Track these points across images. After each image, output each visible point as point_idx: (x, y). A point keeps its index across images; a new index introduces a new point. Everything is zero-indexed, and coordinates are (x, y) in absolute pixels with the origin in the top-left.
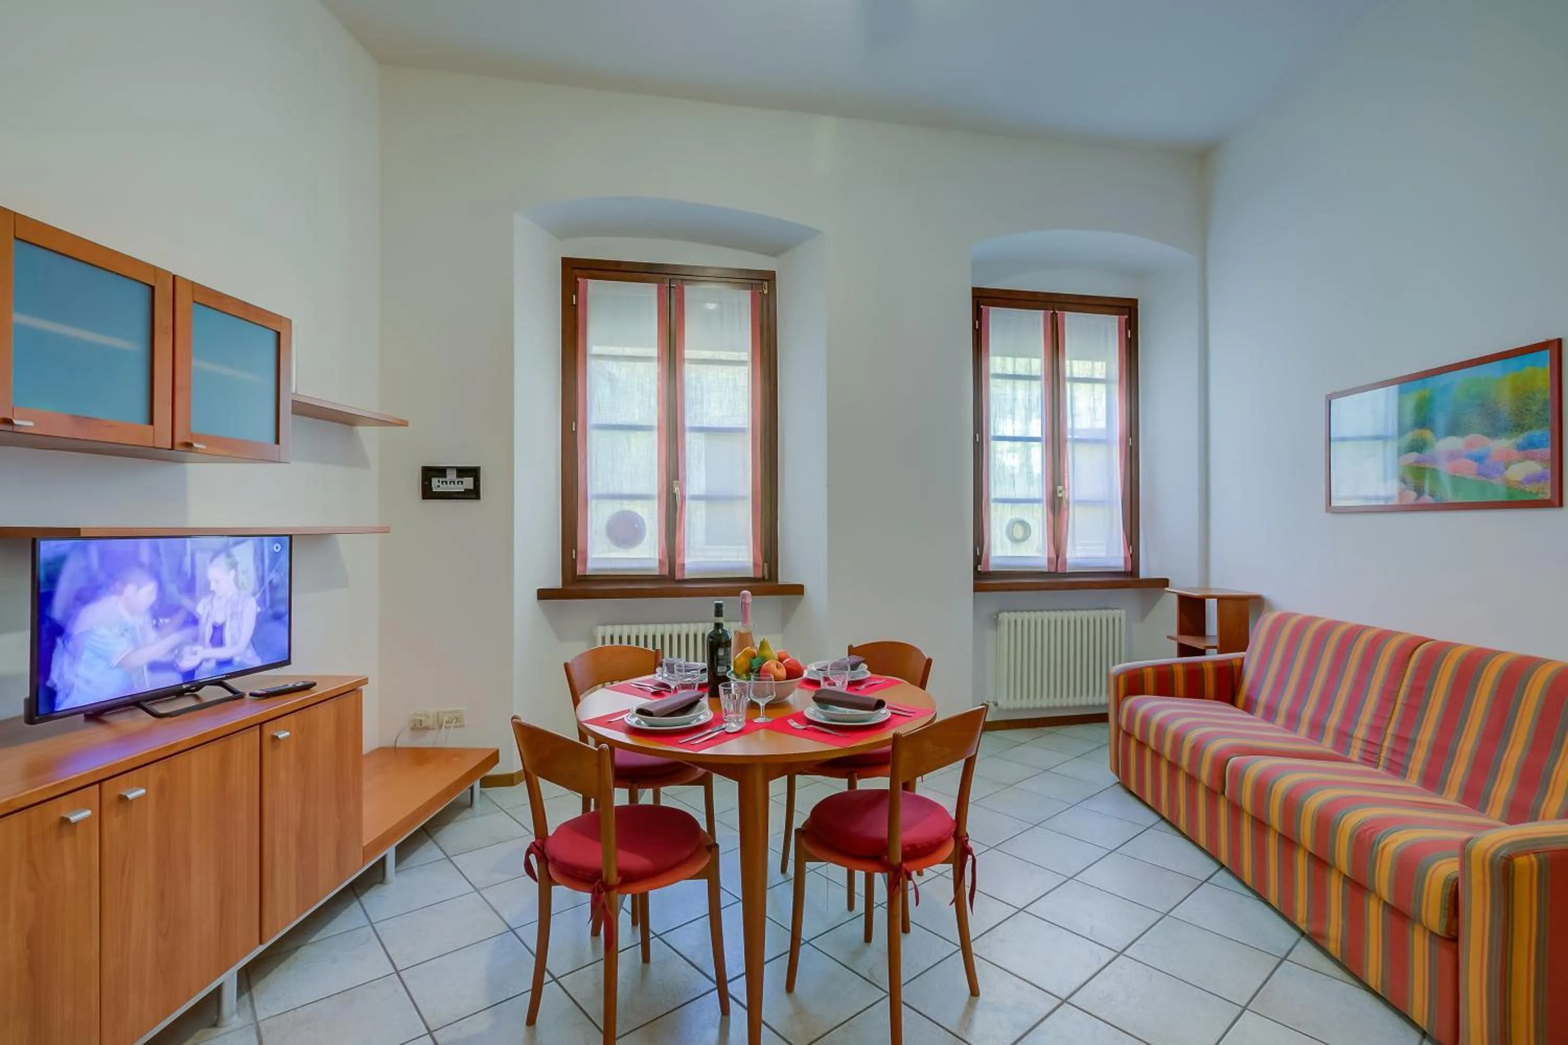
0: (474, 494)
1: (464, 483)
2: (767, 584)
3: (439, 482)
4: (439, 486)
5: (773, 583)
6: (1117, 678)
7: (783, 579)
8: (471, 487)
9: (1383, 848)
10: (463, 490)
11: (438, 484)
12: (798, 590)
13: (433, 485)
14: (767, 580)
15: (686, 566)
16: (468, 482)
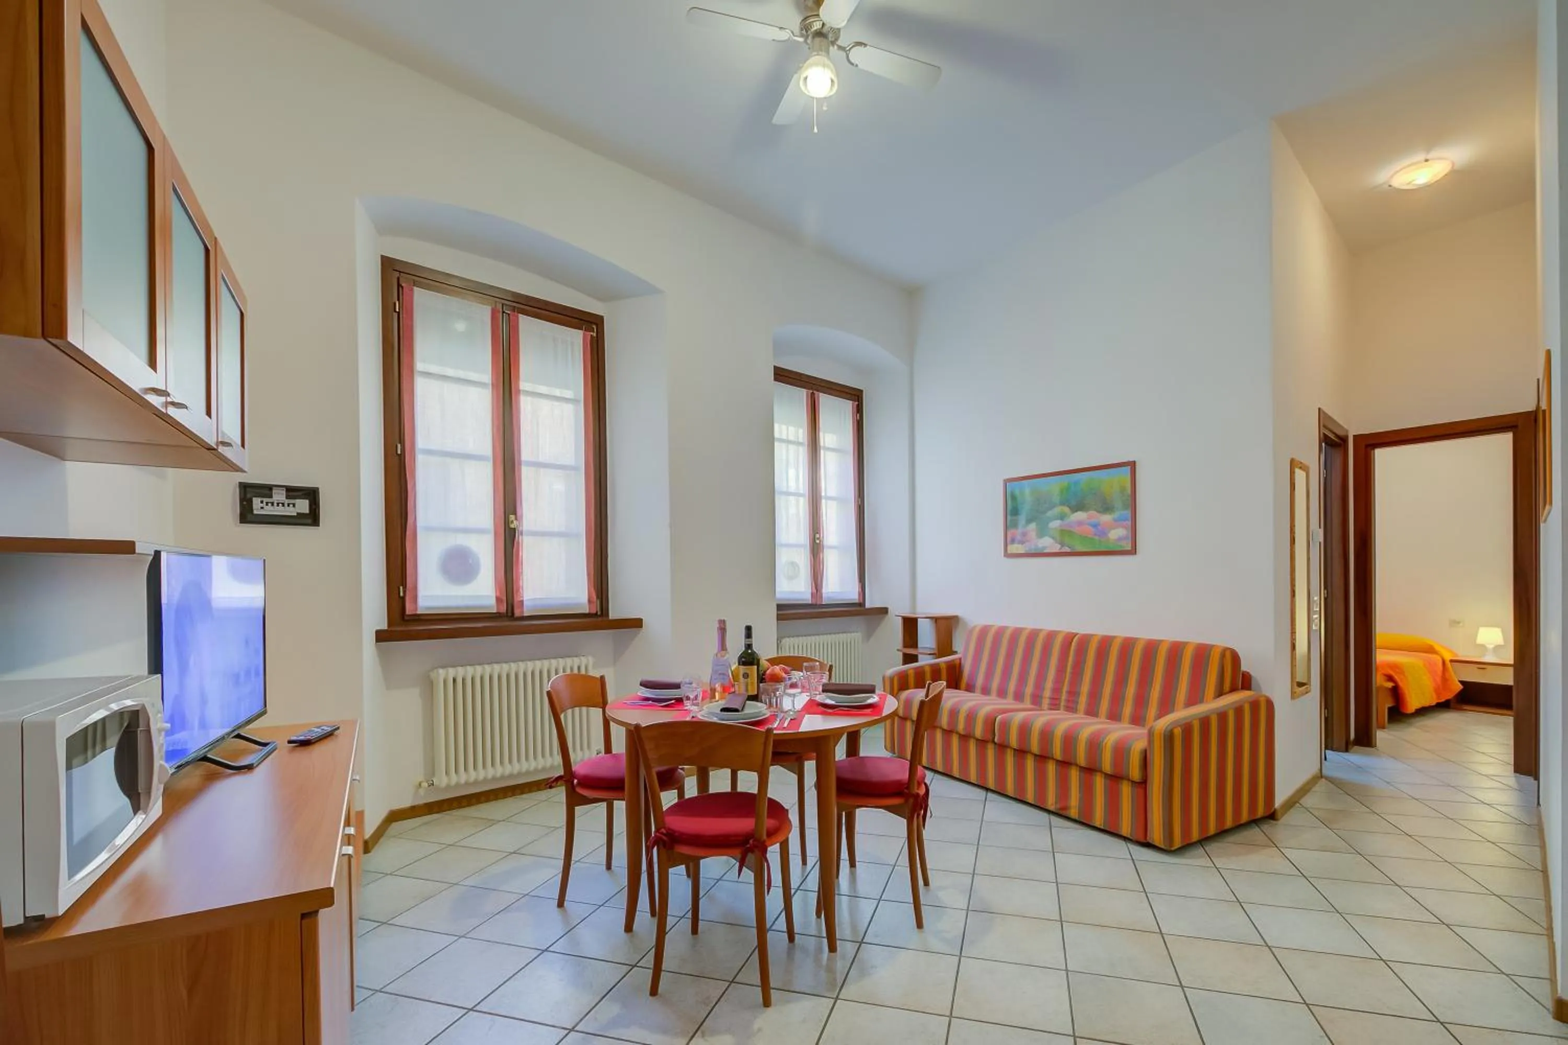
0: (312, 518)
1: (296, 506)
2: (600, 619)
3: (262, 502)
4: (262, 508)
5: (605, 619)
6: (892, 680)
7: (613, 614)
8: (306, 510)
9: (1106, 744)
10: (295, 514)
11: (262, 505)
12: (637, 623)
13: (254, 506)
14: (600, 616)
15: (525, 603)
16: (303, 506)
